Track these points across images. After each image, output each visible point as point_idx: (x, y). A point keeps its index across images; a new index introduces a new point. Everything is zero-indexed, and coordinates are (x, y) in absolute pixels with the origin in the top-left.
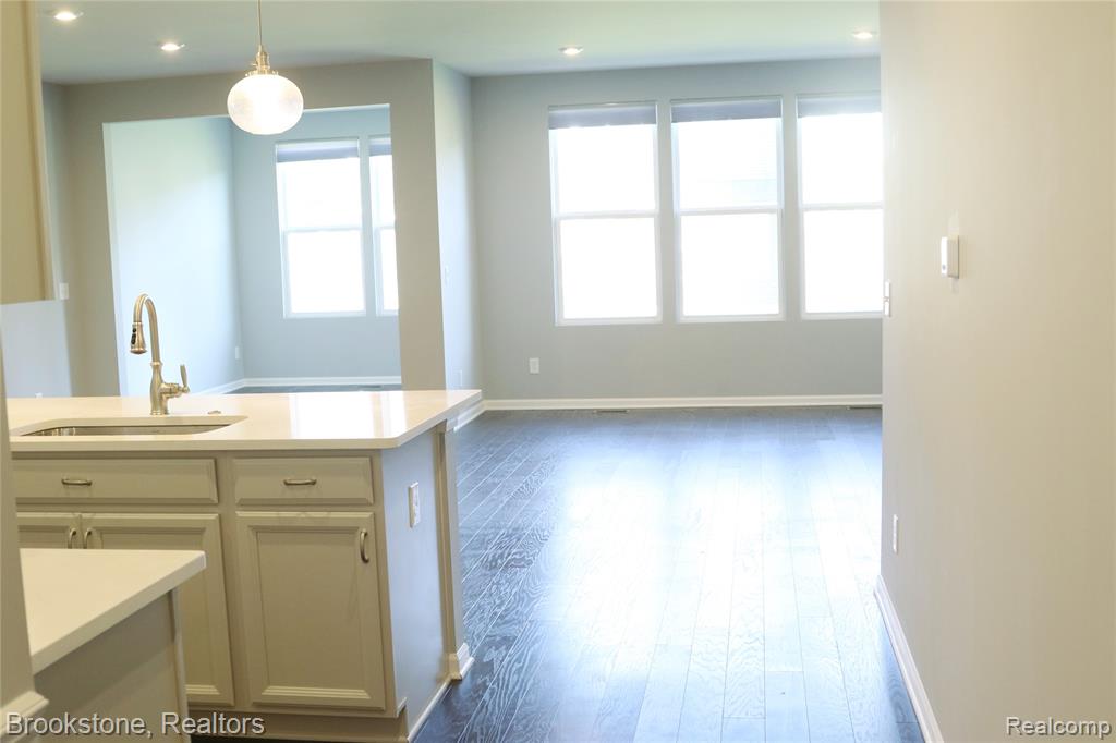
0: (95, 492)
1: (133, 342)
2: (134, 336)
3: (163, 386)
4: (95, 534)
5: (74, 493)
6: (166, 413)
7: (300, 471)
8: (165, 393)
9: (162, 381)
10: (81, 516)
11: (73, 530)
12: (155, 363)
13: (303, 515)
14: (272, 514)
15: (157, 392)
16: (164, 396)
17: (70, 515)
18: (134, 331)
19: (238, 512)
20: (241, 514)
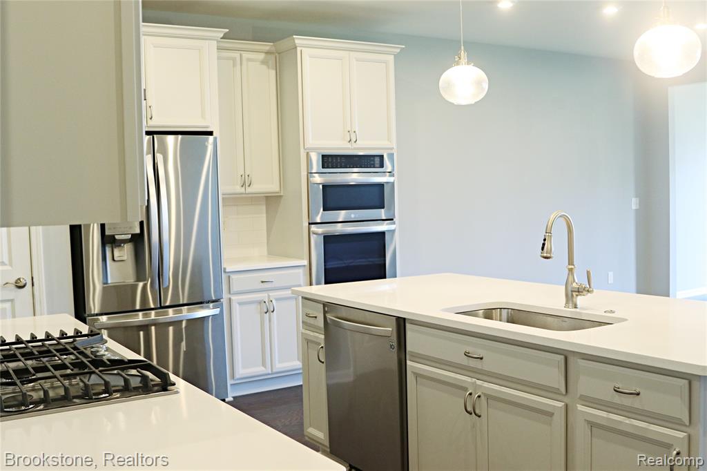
0: (486, 366)
1: (543, 249)
2: (544, 244)
3: (574, 285)
4: (482, 397)
5: (473, 363)
6: (576, 307)
7: (630, 380)
8: (575, 291)
9: (574, 281)
10: (475, 382)
11: (470, 391)
12: (570, 267)
13: (627, 421)
14: (604, 414)
15: (570, 289)
16: (574, 294)
17: (469, 380)
18: (545, 240)
19: (578, 405)
20: (580, 407)
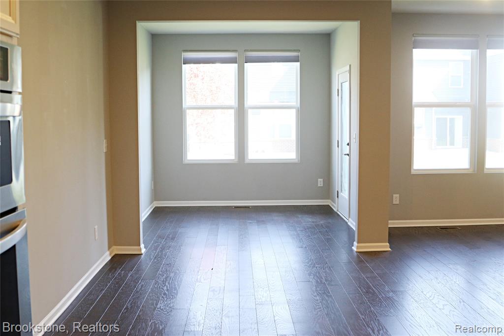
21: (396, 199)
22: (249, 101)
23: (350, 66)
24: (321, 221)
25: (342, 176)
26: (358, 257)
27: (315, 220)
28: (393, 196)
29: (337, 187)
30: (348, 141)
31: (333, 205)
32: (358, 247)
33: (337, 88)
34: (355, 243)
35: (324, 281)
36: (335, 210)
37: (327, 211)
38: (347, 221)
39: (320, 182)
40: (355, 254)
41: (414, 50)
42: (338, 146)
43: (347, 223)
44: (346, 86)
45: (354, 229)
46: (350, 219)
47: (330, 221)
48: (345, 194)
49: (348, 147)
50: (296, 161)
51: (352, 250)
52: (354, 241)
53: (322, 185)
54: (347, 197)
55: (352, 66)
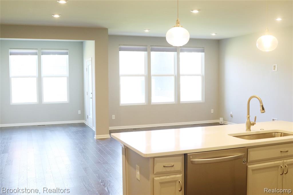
4: (287, 166)
10: (283, 161)
12: (248, 116)
21: (114, 117)
22: (43, 74)
23: (92, 58)
24: (80, 129)
25: (89, 108)
26: (97, 141)
27: (77, 129)
28: (112, 116)
29: (87, 113)
30: (92, 92)
31: (86, 123)
32: (96, 137)
33: (86, 68)
34: (95, 135)
35: (82, 148)
36: (87, 124)
37: (83, 125)
38: (92, 128)
39: (79, 112)
40: (95, 140)
41: (120, 52)
42: (87, 95)
43: (92, 129)
44: (90, 67)
45: (95, 130)
46: (93, 127)
47: (85, 129)
48: (91, 117)
49: (92, 94)
50: (68, 102)
51: (94, 139)
52: (95, 134)
53: (80, 113)
54: (92, 118)
55: (93, 58)
